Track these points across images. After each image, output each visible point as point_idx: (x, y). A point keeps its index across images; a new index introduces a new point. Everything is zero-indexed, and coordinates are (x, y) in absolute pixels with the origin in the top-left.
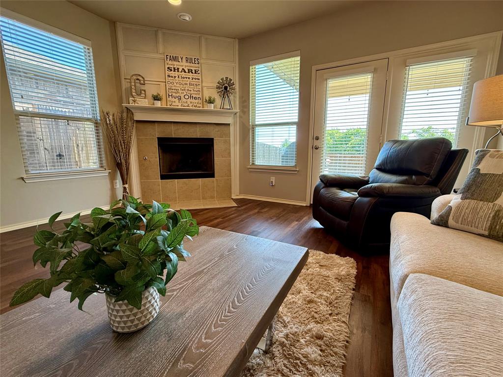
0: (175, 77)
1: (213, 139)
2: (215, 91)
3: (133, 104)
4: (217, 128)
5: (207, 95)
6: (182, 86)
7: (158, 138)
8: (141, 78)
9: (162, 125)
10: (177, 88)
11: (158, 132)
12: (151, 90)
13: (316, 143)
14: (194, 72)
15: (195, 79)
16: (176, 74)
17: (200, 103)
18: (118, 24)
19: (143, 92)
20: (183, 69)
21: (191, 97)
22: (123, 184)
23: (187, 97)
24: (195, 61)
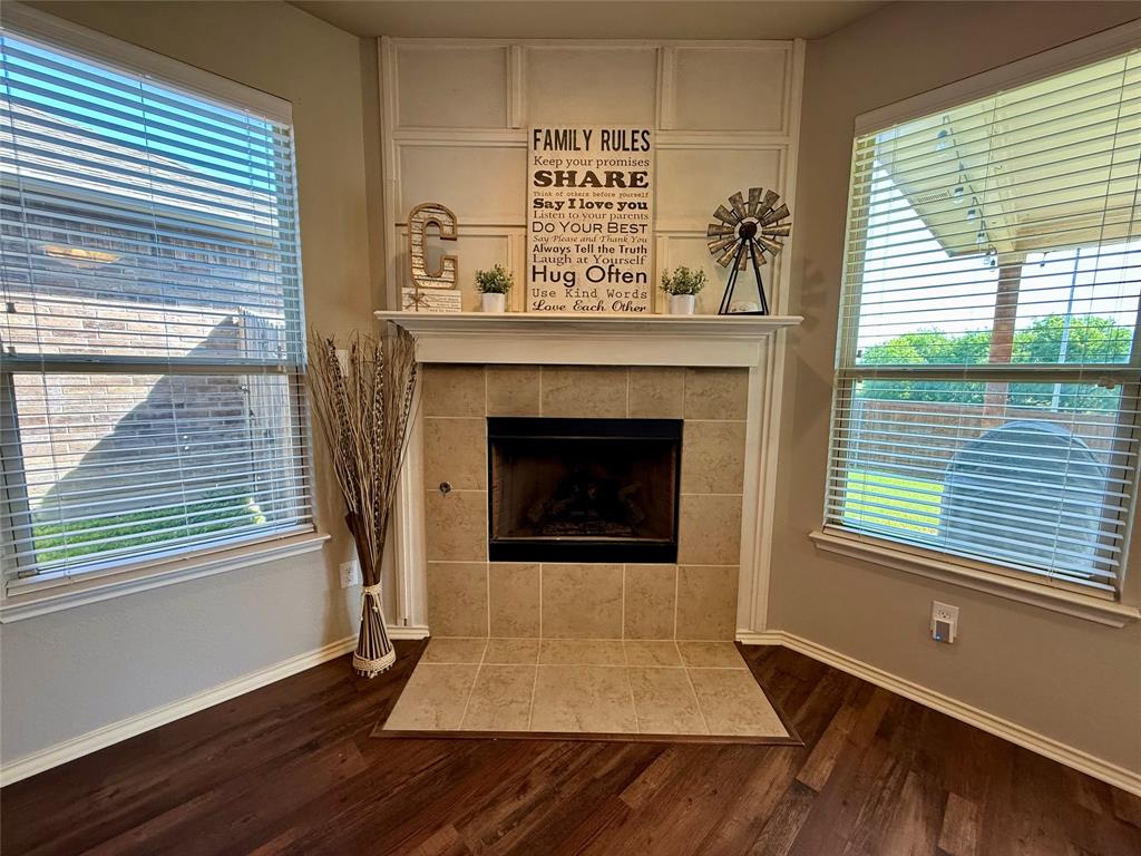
0: (560, 205)
1: (680, 422)
2: (702, 246)
3: (412, 311)
4: (700, 383)
5: (669, 262)
6: (581, 235)
7: (491, 421)
8: (442, 218)
9: (504, 376)
10: (564, 245)
11: (490, 400)
12: (476, 257)
14: (627, 180)
15: (632, 206)
16: (564, 194)
17: (644, 296)
18: (387, 44)
19: (448, 265)
20: (590, 174)
21: (611, 273)
22: (366, 584)
23: (595, 274)
24: (634, 141)
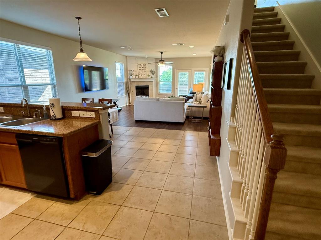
0: (140, 70)
1: (149, 86)
2: (150, 73)
3: (131, 78)
4: (150, 83)
6: (142, 72)
7: (136, 86)
8: (133, 71)
9: (137, 82)
12: (135, 73)
13: (177, 87)
14: (145, 68)
17: (146, 76)
18: (128, 57)
20: (142, 67)
22: (129, 99)
23: (143, 75)
24: (145, 65)
